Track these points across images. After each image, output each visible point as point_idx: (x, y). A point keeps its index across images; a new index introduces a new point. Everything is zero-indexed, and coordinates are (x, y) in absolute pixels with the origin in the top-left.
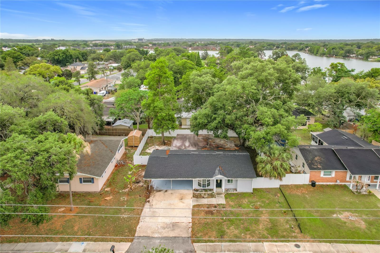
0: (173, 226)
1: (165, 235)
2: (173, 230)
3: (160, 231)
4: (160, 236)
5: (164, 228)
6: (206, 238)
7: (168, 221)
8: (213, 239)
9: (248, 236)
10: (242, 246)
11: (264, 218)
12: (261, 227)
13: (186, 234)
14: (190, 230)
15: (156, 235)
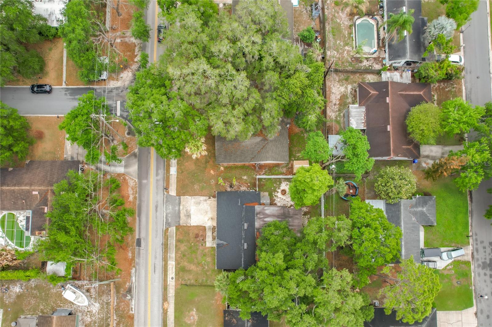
0: (188, 215)
1: (182, 212)
2: (185, 216)
3: (184, 209)
4: (181, 209)
5: (186, 211)
6: (178, 233)
7: (192, 212)
8: (178, 237)
9: (179, 255)
10: (173, 251)
11: (193, 267)
12: (186, 263)
13: (182, 222)
14: (185, 225)
15: (181, 207)
